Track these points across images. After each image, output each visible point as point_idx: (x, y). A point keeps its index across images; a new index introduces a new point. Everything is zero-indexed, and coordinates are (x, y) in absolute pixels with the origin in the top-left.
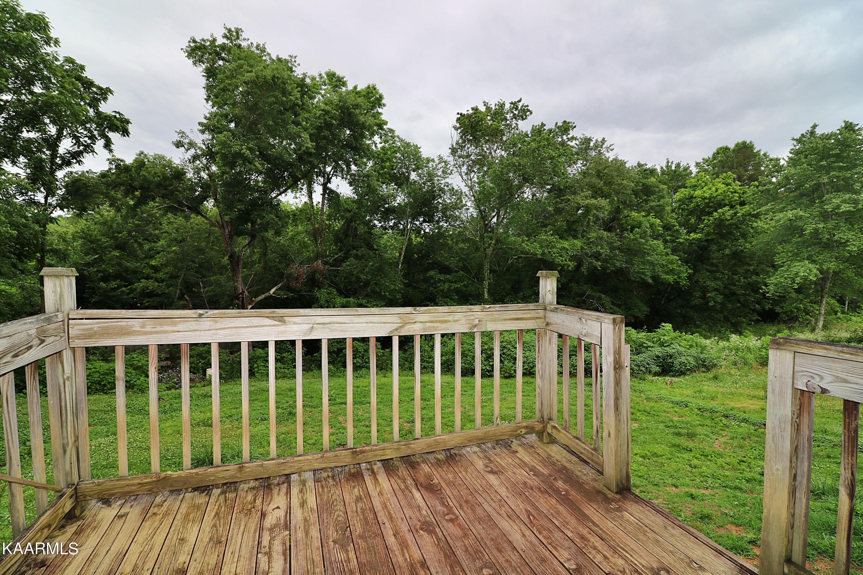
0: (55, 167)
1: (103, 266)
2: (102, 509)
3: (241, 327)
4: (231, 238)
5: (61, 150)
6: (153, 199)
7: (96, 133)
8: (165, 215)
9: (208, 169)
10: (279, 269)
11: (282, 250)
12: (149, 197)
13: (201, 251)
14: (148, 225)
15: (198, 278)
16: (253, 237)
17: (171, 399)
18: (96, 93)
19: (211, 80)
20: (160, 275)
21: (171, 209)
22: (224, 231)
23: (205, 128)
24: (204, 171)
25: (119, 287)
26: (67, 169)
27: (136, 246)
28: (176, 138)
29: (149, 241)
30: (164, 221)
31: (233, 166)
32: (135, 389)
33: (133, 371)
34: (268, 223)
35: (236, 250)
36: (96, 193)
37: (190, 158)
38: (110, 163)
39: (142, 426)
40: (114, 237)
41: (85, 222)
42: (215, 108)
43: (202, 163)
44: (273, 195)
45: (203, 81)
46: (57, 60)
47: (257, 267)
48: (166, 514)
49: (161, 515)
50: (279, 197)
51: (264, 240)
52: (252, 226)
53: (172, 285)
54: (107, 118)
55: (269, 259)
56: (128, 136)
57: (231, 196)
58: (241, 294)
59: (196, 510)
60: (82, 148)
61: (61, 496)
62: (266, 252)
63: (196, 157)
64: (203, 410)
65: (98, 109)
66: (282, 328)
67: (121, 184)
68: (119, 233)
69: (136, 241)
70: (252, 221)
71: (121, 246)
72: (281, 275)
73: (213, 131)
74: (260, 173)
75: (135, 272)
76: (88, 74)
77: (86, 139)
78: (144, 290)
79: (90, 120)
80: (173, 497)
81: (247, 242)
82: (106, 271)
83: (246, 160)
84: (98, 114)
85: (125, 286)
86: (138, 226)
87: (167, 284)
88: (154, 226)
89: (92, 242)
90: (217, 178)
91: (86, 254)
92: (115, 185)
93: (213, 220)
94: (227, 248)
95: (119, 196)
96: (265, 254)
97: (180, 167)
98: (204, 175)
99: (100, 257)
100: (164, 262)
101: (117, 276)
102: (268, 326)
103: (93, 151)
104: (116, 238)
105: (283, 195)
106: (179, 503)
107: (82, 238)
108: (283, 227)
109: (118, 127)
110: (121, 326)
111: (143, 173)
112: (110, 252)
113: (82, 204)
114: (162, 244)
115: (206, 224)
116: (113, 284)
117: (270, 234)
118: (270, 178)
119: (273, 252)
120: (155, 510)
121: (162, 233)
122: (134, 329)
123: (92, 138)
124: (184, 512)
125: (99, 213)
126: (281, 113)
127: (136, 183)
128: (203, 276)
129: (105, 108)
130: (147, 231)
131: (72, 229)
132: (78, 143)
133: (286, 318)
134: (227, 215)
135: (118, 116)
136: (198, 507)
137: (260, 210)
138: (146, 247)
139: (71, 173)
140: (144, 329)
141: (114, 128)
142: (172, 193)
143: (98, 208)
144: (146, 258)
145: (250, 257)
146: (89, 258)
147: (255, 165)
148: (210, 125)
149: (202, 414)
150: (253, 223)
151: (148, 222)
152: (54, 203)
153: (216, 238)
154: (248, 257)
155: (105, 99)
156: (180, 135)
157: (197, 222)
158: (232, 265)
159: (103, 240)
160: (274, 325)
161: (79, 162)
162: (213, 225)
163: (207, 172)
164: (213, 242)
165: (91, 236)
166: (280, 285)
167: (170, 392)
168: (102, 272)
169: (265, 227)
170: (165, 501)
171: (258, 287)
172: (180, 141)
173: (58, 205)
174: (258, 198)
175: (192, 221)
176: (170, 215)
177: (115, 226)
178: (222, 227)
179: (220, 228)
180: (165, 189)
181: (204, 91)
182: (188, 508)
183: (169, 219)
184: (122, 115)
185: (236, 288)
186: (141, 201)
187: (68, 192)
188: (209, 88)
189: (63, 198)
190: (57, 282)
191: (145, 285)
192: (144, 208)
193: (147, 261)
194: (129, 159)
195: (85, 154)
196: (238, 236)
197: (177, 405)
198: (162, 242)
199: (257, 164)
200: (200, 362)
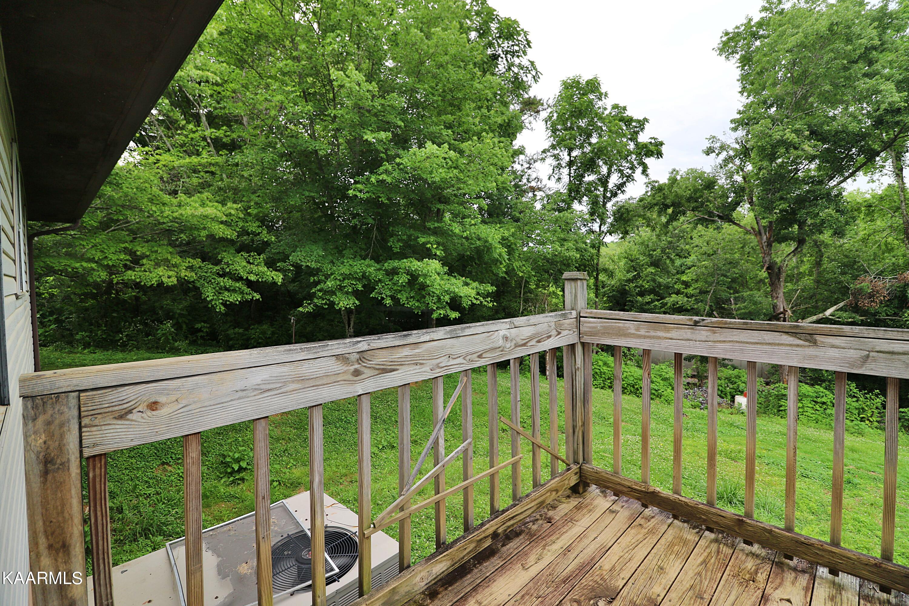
0: (607, 200)
1: (641, 282)
2: (599, 497)
3: (747, 343)
4: (769, 245)
5: (611, 185)
6: (684, 214)
7: (635, 163)
8: (695, 228)
9: (742, 170)
10: (840, 282)
11: (847, 256)
12: (680, 212)
13: (733, 263)
14: (679, 240)
15: (731, 294)
16: (801, 242)
17: (694, 417)
18: (636, 127)
19: (746, 68)
20: (690, 291)
21: (701, 221)
22: (761, 239)
23: (738, 124)
24: (738, 173)
25: (652, 301)
26: (614, 200)
27: (668, 261)
28: (707, 144)
29: (680, 257)
30: (695, 234)
31: (772, 157)
32: (662, 399)
33: (661, 382)
34: (823, 222)
35: (778, 260)
36: (635, 216)
37: (721, 162)
38: (647, 186)
39: (665, 436)
40: (650, 255)
41: (627, 243)
42: (751, 97)
43: (735, 165)
44: (833, 183)
45: (737, 73)
46: (605, 109)
47: (808, 281)
48: (651, 532)
49: (647, 530)
50: (842, 185)
51: (817, 244)
52: (800, 227)
53: (702, 301)
54: (645, 146)
55: (824, 270)
56: (662, 157)
57: (769, 195)
58: (782, 313)
59: (682, 545)
60: (625, 179)
61: (568, 470)
62: (821, 260)
63: (729, 160)
64: (727, 439)
65: (637, 141)
66: (812, 351)
67: (656, 205)
68: (654, 250)
69: (668, 257)
70: (799, 221)
71: (655, 264)
72: (845, 291)
73: (747, 124)
74: (812, 159)
75: (667, 287)
76: (629, 113)
77: (628, 170)
78: (674, 305)
79: (630, 153)
80: (661, 518)
81: (792, 249)
82: (643, 286)
83: (789, 145)
84: (637, 145)
85: (658, 300)
86: (670, 242)
87: (696, 299)
88: (685, 241)
89: (632, 261)
90: (752, 177)
91: (628, 272)
92: (650, 207)
93: (749, 228)
94: (764, 258)
95: (655, 216)
96: (818, 264)
97: (711, 175)
98: (738, 178)
99: (639, 274)
100: (695, 277)
101: (652, 291)
102: (787, 345)
103: (633, 180)
104: (651, 256)
105: (849, 180)
106: (666, 527)
107: (625, 258)
108: (847, 223)
109: (652, 152)
110: (619, 327)
111: (675, 189)
112: (646, 269)
113: (625, 228)
114: (694, 259)
115: (740, 233)
116: (648, 298)
117: (826, 236)
118: (827, 162)
119: (832, 260)
120: (642, 522)
121: (693, 247)
122: (629, 331)
123: (633, 168)
124: (670, 539)
125: (638, 235)
126: (845, 68)
127: (668, 201)
128: (736, 292)
129: (643, 138)
130: (678, 246)
131: (619, 251)
132: (622, 175)
133: (818, 338)
134: (764, 218)
135: (653, 141)
136: (685, 542)
137: (810, 206)
138: (678, 262)
139: (617, 202)
140: (639, 333)
141: (650, 153)
142: (702, 204)
143: (638, 230)
144: (678, 273)
145: (797, 267)
146: (630, 275)
147: (803, 150)
148: (744, 119)
149: (725, 444)
150: (801, 225)
151: (679, 238)
152: (605, 230)
153: (752, 248)
154: (794, 268)
155: (642, 129)
156: (711, 141)
157: (729, 232)
158: (771, 279)
159: (641, 258)
160: (798, 346)
161: (623, 192)
162: (747, 232)
163: (741, 173)
164: (749, 253)
165: (631, 255)
166: (841, 304)
167: (694, 410)
168: (639, 287)
169: (819, 228)
170: (653, 517)
171: (807, 306)
172: (710, 147)
173: (608, 231)
174: (808, 192)
175: (723, 231)
176: (700, 226)
177: (650, 244)
178: (758, 234)
179: (756, 235)
180: (696, 201)
181: (739, 84)
182: (674, 538)
183: (700, 231)
184: (657, 139)
185: (775, 307)
186: (673, 218)
187: (615, 220)
188: (744, 78)
189: (612, 225)
190: (573, 283)
191: (676, 300)
192: (675, 223)
193: (678, 276)
194: (663, 179)
195: (627, 184)
196: (780, 243)
197: (700, 426)
198: (693, 257)
199: (806, 147)
200: (728, 386)
